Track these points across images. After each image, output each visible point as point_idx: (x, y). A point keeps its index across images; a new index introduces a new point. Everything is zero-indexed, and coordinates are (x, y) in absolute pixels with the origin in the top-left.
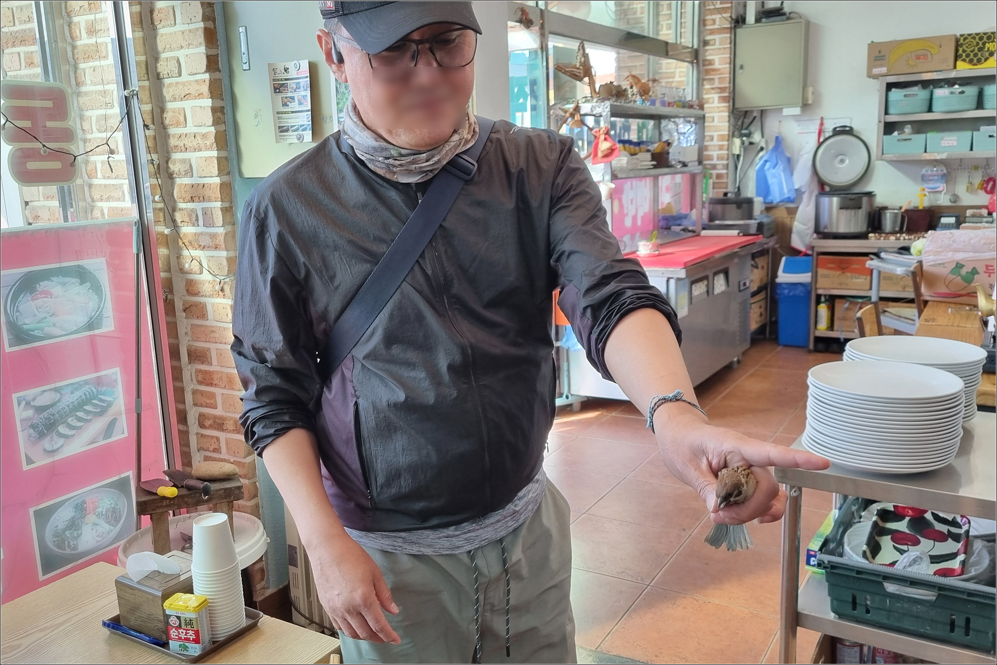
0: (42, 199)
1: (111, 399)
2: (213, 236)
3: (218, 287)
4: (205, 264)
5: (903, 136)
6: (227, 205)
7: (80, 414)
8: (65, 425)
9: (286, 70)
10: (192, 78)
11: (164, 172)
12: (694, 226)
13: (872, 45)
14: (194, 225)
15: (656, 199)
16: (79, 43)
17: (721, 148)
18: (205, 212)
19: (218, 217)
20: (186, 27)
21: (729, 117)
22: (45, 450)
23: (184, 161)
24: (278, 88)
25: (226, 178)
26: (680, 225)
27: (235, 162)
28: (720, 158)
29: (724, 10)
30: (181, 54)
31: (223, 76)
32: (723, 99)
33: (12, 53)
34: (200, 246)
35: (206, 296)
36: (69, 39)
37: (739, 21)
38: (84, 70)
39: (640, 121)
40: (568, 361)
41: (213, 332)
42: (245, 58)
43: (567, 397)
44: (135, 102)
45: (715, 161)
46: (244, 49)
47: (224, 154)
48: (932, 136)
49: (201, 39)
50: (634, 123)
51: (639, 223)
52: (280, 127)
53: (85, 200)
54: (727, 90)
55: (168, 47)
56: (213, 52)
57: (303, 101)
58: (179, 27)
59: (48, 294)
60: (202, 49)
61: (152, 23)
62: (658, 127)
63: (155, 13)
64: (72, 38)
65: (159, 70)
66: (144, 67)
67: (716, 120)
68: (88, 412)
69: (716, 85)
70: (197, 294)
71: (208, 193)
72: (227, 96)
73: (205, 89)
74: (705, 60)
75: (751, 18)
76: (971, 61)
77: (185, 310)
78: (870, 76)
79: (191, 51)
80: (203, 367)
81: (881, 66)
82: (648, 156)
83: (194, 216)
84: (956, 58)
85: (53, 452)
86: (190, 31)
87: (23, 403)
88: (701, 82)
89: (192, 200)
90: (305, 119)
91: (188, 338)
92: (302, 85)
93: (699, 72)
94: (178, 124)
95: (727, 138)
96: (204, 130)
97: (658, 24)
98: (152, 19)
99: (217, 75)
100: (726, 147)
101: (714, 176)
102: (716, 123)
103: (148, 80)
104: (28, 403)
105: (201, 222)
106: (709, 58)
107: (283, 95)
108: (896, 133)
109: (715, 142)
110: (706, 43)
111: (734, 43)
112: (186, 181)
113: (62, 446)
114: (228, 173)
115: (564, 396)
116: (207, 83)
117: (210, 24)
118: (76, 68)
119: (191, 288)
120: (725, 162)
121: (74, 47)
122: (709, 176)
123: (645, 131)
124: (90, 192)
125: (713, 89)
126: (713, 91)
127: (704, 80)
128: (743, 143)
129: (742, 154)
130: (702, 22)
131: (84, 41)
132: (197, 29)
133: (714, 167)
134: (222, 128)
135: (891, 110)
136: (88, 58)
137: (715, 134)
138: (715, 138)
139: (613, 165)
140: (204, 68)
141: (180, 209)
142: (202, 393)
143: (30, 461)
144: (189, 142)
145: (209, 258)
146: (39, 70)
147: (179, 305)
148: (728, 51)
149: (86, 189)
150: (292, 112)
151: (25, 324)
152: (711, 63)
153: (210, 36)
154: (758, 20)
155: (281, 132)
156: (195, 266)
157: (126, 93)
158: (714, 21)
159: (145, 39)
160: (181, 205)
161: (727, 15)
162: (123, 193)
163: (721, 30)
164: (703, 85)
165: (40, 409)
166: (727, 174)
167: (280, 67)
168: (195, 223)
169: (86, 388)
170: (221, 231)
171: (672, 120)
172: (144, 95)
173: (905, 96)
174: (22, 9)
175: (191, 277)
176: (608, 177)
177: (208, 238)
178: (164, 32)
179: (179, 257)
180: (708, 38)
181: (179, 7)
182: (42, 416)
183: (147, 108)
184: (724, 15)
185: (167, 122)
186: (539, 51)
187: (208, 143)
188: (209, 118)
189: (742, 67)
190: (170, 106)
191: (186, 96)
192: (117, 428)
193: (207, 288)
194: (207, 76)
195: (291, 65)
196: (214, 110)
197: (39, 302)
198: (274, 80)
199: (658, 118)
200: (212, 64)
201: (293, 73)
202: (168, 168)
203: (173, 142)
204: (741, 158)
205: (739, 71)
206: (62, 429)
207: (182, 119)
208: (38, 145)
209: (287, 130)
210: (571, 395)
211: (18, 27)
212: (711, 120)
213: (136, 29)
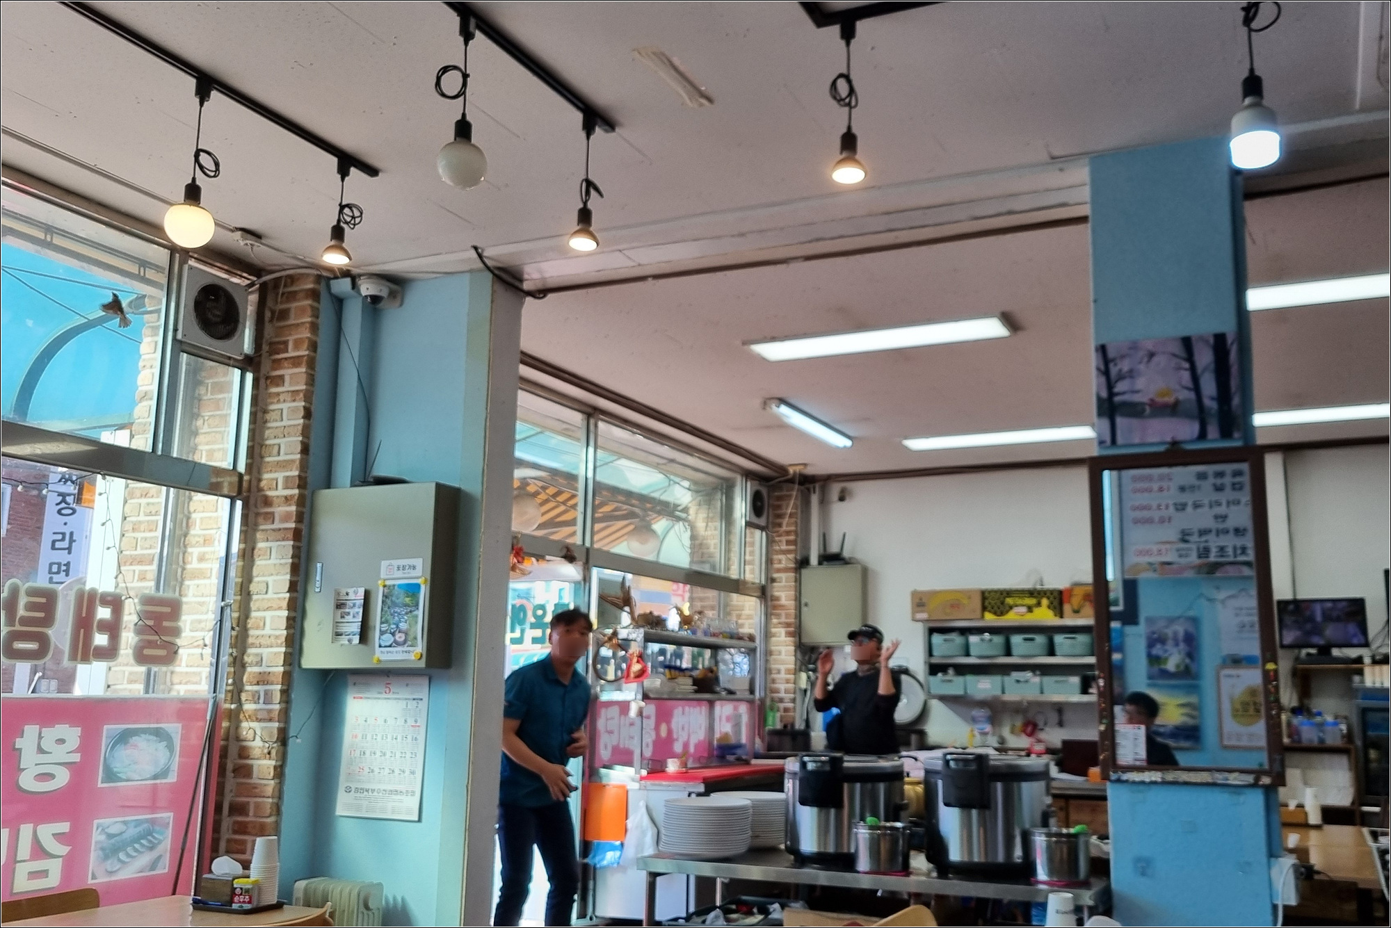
0: (125, 682)
1: (161, 838)
2: (270, 711)
3: (266, 751)
4: (258, 732)
5: (947, 678)
6: (285, 688)
7: (137, 846)
8: (124, 852)
9: (347, 594)
10: (276, 596)
11: (239, 664)
12: (747, 755)
13: (915, 594)
14: (255, 703)
15: (711, 728)
16: (188, 566)
17: (788, 681)
18: (266, 692)
19: (277, 697)
20: (278, 561)
21: (795, 651)
22: (106, 870)
23: (257, 655)
24: (340, 605)
25: (288, 668)
26: (734, 754)
27: (297, 657)
28: (786, 691)
29: (789, 552)
30: (270, 579)
31: (299, 595)
32: (789, 634)
33: (128, 570)
34: (257, 719)
35: (254, 759)
36: (181, 563)
37: (803, 563)
38: (189, 586)
39: (696, 649)
40: (594, 879)
41: (256, 788)
42: (318, 584)
43: (591, 919)
44: (228, 611)
45: (782, 695)
46: (318, 578)
47: (290, 650)
48: (970, 679)
49: (288, 569)
50: (687, 651)
51: (692, 750)
52: (336, 632)
53: (165, 683)
54: (793, 625)
55: (261, 574)
56: (295, 579)
57: (356, 615)
58: (272, 561)
59: (135, 746)
60: (288, 577)
61: (252, 556)
62: (714, 656)
63: (256, 551)
64: (184, 562)
65: (251, 589)
66: (239, 586)
67: (783, 653)
68: (143, 845)
69: (783, 619)
70: (248, 757)
71: (272, 678)
72: (299, 611)
73: (285, 604)
74: (772, 596)
75: (814, 560)
76: (995, 613)
77: (234, 771)
78: (914, 620)
79: (279, 577)
80: (240, 819)
81: (922, 612)
82: (690, 681)
83: (257, 695)
84: (984, 609)
85: (111, 873)
86: (281, 564)
87: (100, 829)
88: (769, 616)
89: (258, 684)
90: (356, 628)
91: (232, 794)
92: (357, 605)
93: (766, 607)
94: (257, 628)
95: (793, 671)
96: (278, 633)
97: (729, 559)
98: (253, 553)
99: (295, 595)
100: (792, 681)
101: (782, 710)
102: (783, 657)
103: (241, 595)
104: (103, 830)
105: (261, 701)
106: (776, 594)
107: (342, 610)
108: (940, 675)
109: (783, 675)
110: (773, 580)
111: (798, 581)
112: (256, 669)
113: (118, 870)
114: (290, 665)
115: (588, 917)
116: (287, 600)
117: (296, 560)
118: (181, 584)
119: (244, 753)
120: (792, 696)
121: (184, 569)
122: (775, 709)
123: (701, 659)
124: (171, 677)
125: (780, 623)
126: (780, 625)
127: (772, 614)
128: (809, 677)
129: (809, 688)
130: (769, 561)
131: (193, 565)
132: (286, 564)
133: (781, 700)
134: (292, 631)
135: (935, 653)
136: (194, 577)
137: (783, 668)
138: (783, 672)
139: (645, 686)
140: (287, 589)
141: (246, 691)
142: (236, 841)
143: (94, 877)
144: (263, 641)
145: (263, 729)
146: (152, 584)
147: (230, 766)
148: (793, 589)
149: (169, 674)
150: (347, 622)
151: (115, 767)
152: (778, 599)
153: (295, 569)
154: (820, 563)
155: (337, 635)
156: (250, 735)
157: (223, 604)
158: (780, 561)
159: (243, 567)
160: (248, 688)
161: (791, 556)
162: (201, 679)
163: (786, 570)
164: (771, 619)
165: (110, 836)
166: (794, 708)
167: (344, 591)
168: (257, 702)
169: (145, 825)
170: (278, 707)
171: (728, 650)
172: (235, 607)
173: (945, 640)
174: (146, 539)
175: (245, 744)
176: (640, 696)
177: (265, 713)
178: (260, 563)
179: (238, 727)
180: (776, 575)
181: (275, 548)
182: (110, 842)
183: (236, 615)
184: (788, 556)
185: (249, 626)
186: (583, 583)
187: (279, 642)
188: (284, 624)
189: (806, 605)
190: (253, 614)
191: (268, 609)
192: (160, 864)
193: (256, 752)
194: (288, 595)
195: (351, 591)
196: (288, 618)
197: (128, 752)
198: (338, 600)
199: (715, 648)
200: (293, 587)
201: (352, 596)
202: (243, 659)
203: (250, 640)
204: (809, 693)
205: (804, 609)
206: (122, 856)
207: (262, 624)
208: (157, 638)
209: (341, 635)
210: (596, 917)
211: (139, 552)
212: (777, 653)
213: (240, 560)
